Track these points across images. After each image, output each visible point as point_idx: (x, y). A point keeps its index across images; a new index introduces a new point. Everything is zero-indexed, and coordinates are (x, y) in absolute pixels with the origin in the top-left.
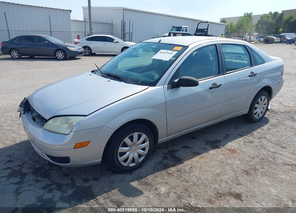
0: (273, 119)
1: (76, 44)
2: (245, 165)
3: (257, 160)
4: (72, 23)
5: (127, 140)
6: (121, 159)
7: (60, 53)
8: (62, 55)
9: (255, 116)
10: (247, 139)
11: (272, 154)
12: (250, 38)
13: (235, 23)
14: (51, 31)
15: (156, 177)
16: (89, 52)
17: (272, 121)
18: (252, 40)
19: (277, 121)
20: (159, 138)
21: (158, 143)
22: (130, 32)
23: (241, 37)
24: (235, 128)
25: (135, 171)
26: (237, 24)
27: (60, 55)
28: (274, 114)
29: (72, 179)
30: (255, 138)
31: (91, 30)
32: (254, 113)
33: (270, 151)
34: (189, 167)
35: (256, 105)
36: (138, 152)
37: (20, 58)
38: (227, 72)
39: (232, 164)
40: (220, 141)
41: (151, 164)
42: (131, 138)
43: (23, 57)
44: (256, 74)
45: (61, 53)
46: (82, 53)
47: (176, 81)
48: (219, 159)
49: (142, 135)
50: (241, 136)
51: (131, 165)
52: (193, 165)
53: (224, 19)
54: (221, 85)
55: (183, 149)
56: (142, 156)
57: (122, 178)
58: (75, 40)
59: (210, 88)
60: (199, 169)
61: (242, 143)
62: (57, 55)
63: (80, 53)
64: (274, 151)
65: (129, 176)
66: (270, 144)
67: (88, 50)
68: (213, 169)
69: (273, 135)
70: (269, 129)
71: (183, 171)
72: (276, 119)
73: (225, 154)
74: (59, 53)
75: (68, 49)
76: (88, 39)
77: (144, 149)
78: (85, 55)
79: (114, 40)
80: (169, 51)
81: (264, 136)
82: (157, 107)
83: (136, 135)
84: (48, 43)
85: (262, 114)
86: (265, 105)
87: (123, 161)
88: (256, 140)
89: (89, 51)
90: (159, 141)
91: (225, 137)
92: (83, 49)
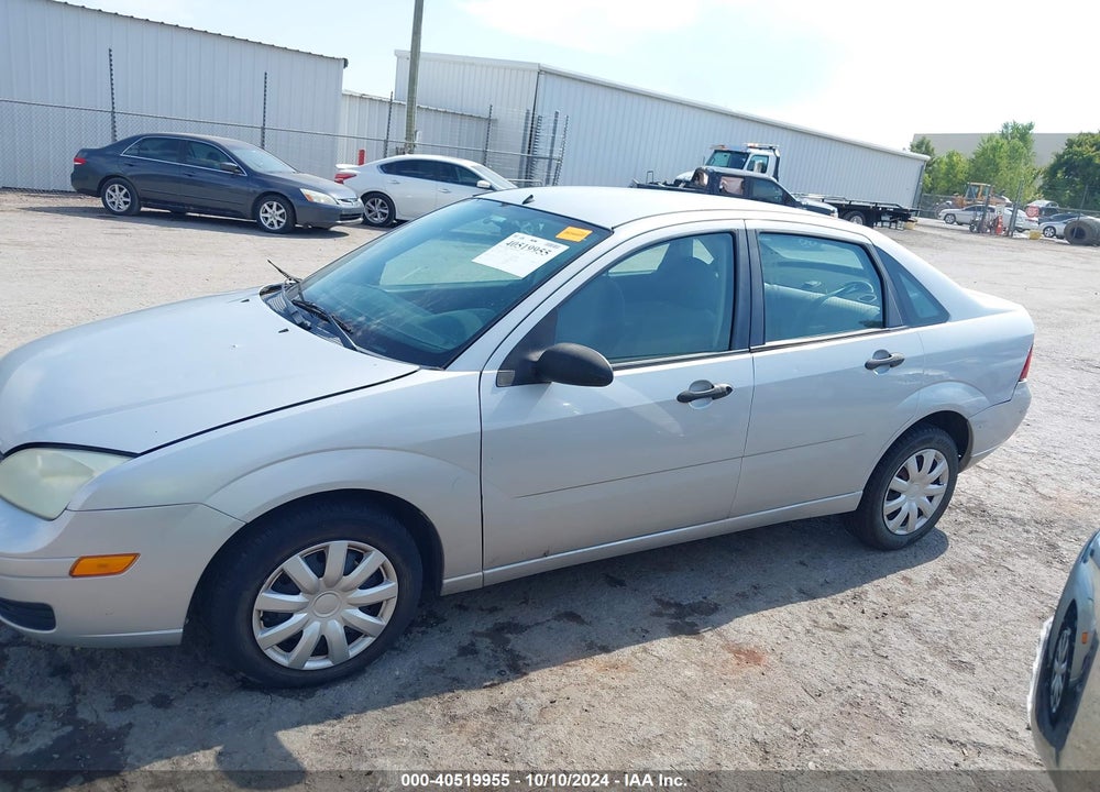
0: (972, 543)
1: (341, 182)
2: (771, 721)
3: (829, 706)
4: (345, 105)
5: (296, 567)
6: (267, 637)
7: (275, 207)
8: (280, 216)
9: (891, 525)
10: (829, 613)
11: (903, 686)
12: (1013, 218)
13: (966, 155)
14: (263, 129)
15: (394, 723)
16: (384, 215)
17: (961, 550)
18: (1020, 223)
19: (983, 554)
20: (446, 572)
21: (444, 592)
22: (554, 155)
23: (979, 209)
24: (802, 563)
25: (326, 691)
26: (973, 161)
27: (272, 214)
28: (982, 521)
29: (75, 690)
30: (863, 612)
31: (410, 134)
32: (886, 513)
33: (898, 675)
34: (545, 698)
35: (897, 483)
36: (344, 620)
37: (133, 214)
38: (768, 344)
39: (722, 709)
40: (715, 609)
41: (399, 668)
42: (318, 563)
43: (143, 209)
44: (899, 362)
45: (278, 208)
46: (355, 216)
47: (536, 356)
48: (677, 682)
49: (366, 551)
50: (808, 594)
51: (310, 665)
52: (563, 694)
53: (928, 139)
54: (729, 390)
55: (555, 624)
56: (366, 636)
57: (264, 710)
58: (339, 166)
59: (683, 399)
60: (578, 714)
61: (799, 628)
62: (261, 215)
63: (348, 216)
64: (917, 676)
65: (292, 704)
66: (913, 642)
67: (382, 205)
68: (634, 720)
69: (940, 610)
70: (936, 583)
71: (514, 712)
72: (983, 547)
73: (712, 664)
74: (271, 207)
75: (303, 198)
76: (388, 168)
77: (373, 609)
78: (367, 224)
79: (481, 179)
80: (542, 243)
81: (901, 608)
82: (440, 449)
83: (337, 551)
84: (238, 168)
85: (923, 521)
86: (936, 486)
87: (278, 645)
88: (863, 622)
89: (387, 212)
90: (445, 581)
91: (743, 595)
92: (360, 200)
